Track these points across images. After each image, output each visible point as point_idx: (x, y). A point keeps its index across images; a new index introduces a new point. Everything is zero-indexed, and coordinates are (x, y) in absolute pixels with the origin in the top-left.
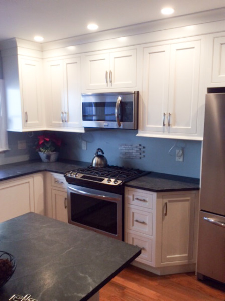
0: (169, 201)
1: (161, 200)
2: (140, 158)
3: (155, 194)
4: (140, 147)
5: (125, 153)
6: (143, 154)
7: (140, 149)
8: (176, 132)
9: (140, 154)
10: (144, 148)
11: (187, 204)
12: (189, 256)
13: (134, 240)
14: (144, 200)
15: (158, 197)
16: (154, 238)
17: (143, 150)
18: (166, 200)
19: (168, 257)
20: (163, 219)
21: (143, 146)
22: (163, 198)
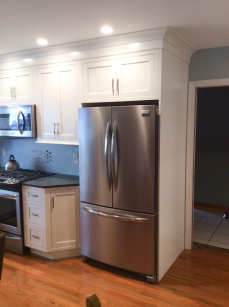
0: (57, 196)
1: (49, 194)
2: (48, 162)
3: (43, 190)
4: (47, 153)
5: (36, 158)
6: (50, 158)
7: (47, 154)
8: (64, 138)
9: (48, 158)
10: (50, 153)
11: (73, 198)
12: (77, 241)
13: (31, 230)
14: (36, 196)
15: (46, 193)
16: (44, 227)
17: (49, 155)
18: (53, 195)
19: (58, 243)
20: (51, 211)
21: (49, 151)
22: (50, 193)
